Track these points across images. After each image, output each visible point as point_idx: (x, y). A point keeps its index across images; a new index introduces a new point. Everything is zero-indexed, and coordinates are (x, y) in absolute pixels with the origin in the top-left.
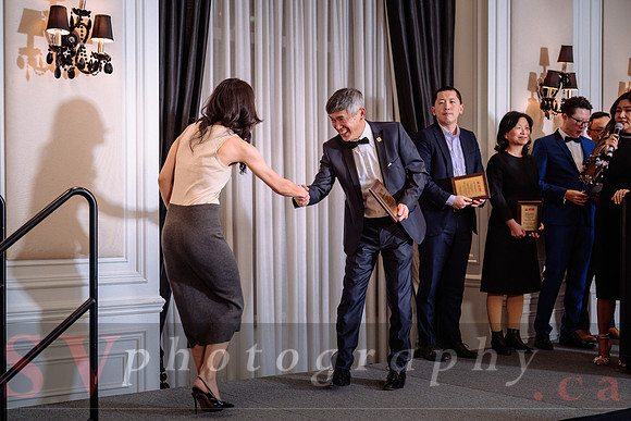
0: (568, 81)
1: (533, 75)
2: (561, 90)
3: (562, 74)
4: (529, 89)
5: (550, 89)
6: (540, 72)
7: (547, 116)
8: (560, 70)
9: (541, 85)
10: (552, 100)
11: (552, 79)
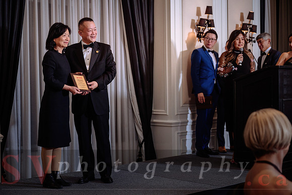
0: (211, 23)
1: (193, 21)
2: (207, 28)
3: (207, 20)
4: (191, 27)
5: (202, 28)
6: (196, 19)
7: (200, 41)
8: (206, 18)
9: (197, 25)
10: (203, 33)
11: (202, 23)
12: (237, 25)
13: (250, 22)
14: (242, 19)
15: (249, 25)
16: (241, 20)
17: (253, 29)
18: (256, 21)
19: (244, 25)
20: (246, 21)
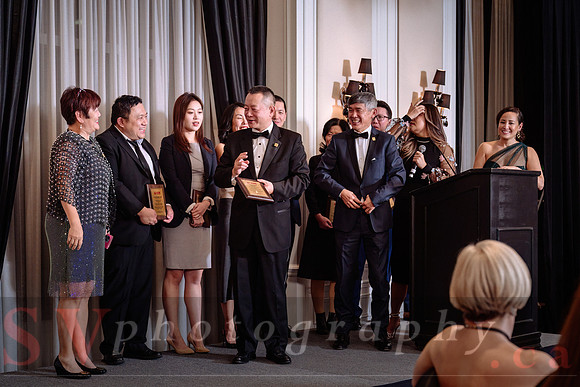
1: (336, 85)
3: (362, 84)
4: (333, 97)
6: (342, 82)
8: (360, 80)
9: (344, 93)
11: (354, 88)
12: (415, 94)
13: (438, 88)
14: (424, 82)
15: (436, 93)
16: (421, 85)
17: (444, 101)
18: (449, 88)
19: (426, 92)
20: (432, 87)
